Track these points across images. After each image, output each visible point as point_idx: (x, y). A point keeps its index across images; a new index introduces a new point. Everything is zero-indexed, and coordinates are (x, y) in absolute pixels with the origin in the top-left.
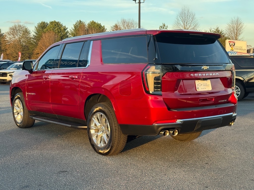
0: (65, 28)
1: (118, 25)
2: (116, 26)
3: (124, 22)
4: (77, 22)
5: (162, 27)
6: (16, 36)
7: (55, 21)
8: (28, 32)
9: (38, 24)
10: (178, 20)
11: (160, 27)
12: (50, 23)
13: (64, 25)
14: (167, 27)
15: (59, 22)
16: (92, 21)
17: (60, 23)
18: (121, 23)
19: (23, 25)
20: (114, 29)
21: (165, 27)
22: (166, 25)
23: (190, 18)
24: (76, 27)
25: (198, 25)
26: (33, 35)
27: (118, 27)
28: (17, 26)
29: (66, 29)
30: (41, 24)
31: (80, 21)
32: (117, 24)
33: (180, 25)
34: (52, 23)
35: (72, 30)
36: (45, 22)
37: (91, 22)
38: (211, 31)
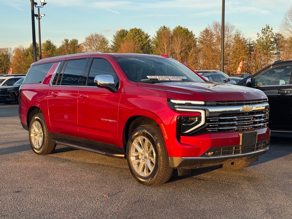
0: (147, 35)
1: (209, 30)
2: (207, 31)
3: (217, 26)
4: (160, 28)
5: (265, 29)
6: (93, 47)
7: (135, 28)
8: (106, 42)
9: (117, 32)
10: (287, 20)
11: (263, 29)
12: (130, 30)
15: (140, 29)
17: (142, 30)
18: (213, 26)
19: (101, 34)
21: (269, 30)
24: (159, 34)
26: (112, 45)
27: (209, 33)
28: (94, 35)
29: (148, 38)
30: (120, 32)
31: (165, 27)
32: (207, 28)
33: (288, 26)
34: (132, 30)
35: (155, 38)
36: (124, 30)
37: (177, 27)
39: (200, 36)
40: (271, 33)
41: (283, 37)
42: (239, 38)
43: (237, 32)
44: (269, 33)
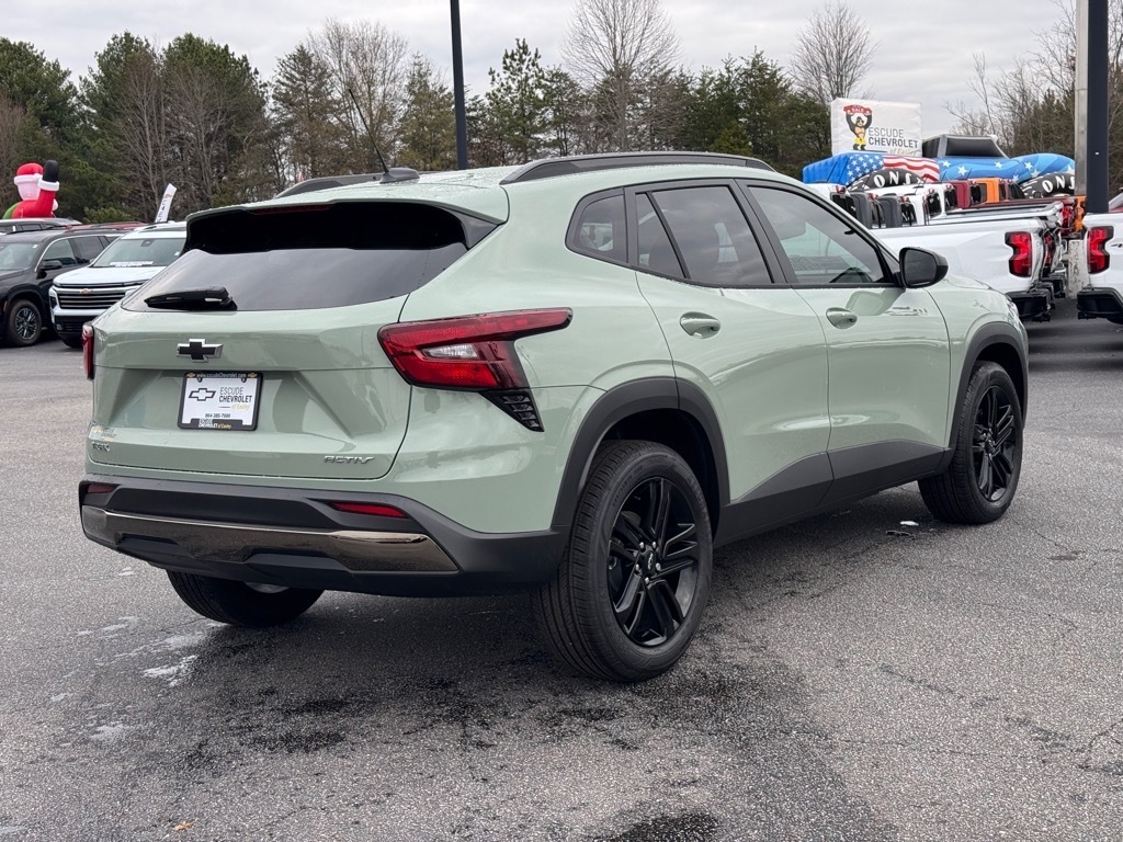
0: (59, 71)
1: (312, 52)
2: (302, 58)
3: (342, 39)
4: (112, 42)
5: (513, 55)
7: (4, 40)
10: (587, 22)
11: (507, 56)
13: (50, 59)
14: (536, 56)
15: (25, 47)
16: (182, 37)
18: (327, 41)
20: (294, 70)
21: (528, 58)
22: (532, 50)
24: (108, 61)
27: (310, 62)
29: (62, 78)
31: (129, 39)
32: (305, 47)
35: (93, 82)
37: (179, 39)
38: (729, 71)
39: (278, 77)
40: (536, 70)
41: (573, 85)
42: (426, 86)
43: (415, 64)
44: (527, 67)
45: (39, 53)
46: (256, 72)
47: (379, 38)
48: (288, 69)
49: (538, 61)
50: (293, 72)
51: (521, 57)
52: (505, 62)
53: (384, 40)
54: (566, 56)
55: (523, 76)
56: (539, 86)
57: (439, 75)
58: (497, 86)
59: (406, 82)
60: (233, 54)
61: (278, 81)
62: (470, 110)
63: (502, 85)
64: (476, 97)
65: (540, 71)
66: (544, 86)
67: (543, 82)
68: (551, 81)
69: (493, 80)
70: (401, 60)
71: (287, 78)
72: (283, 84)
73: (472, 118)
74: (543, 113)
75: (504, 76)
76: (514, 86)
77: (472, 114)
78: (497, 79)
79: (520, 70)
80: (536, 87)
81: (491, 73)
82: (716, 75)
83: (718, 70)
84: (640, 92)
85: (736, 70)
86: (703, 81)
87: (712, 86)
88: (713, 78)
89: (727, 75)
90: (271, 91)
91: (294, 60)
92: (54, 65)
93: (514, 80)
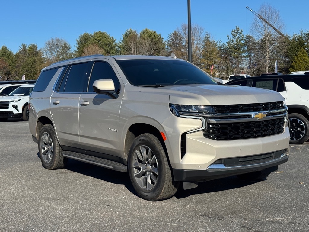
1: (178, 32)
2: (175, 34)
3: (186, 28)
4: (126, 31)
5: (235, 31)
6: (54, 53)
7: (100, 32)
8: (68, 47)
9: (80, 36)
10: (257, 21)
11: (233, 31)
12: (94, 34)
13: (111, 36)
14: (242, 31)
15: (105, 33)
16: (145, 29)
19: (62, 39)
20: (173, 37)
21: (239, 32)
22: (240, 30)
23: (273, 18)
25: (284, 27)
26: (74, 50)
27: (177, 35)
28: (55, 40)
29: (114, 42)
30: (83, 36)
31: (131, 30)
32: (176, 31)
34: (96, 34)
35: (122, 42)
36: (88, 34)
38: (302, 34)
39: (168, 39)
40: (242, 35)
41: (253, 40)
42: (209, 41)
43: (206, 35)
44: (239, 35)
45: (108, 35)
46: (163, 38)
47: (196, 28)
48: (171, 37)
49: (242, 33)
50: (173, 38)
51: (237, 31)
52: (232, 33)
53: (198, 28)
54: (250, 31)
55: (237, 37)
56: (242, 40)
57: (213, 38)
58: (229, 40)
59: (203, 39)
60: (157, 34)
61: (168, 40)
62: (221, 47)
63: (231, 40)
64: (224, 44)
65: (243, 35)
66: (245, 40)
67: (244, 39)
68: (247, 38)
69: (228, 38)
70: (202, 33)
71: (171, 40)
72: (169, 41)
73: (222, 50)
74: (244, 48)
75: (232, 37)
76: (235, 40)
77: (223, 48)
78: (229, 38)
79: (237, 35)
80: (241, 40)
81: (228, 36)
82: (298, 35)
83: (298, 34)
84: (274, 41)
85: (304, 34)
86: (294, 37)
87: (296, 39)
88: (297, 36)
89: (301, 35)
90: (166, 44)
91: (173, 34)
92: (112, 38)
93: (235, 38)
